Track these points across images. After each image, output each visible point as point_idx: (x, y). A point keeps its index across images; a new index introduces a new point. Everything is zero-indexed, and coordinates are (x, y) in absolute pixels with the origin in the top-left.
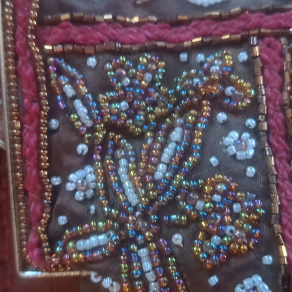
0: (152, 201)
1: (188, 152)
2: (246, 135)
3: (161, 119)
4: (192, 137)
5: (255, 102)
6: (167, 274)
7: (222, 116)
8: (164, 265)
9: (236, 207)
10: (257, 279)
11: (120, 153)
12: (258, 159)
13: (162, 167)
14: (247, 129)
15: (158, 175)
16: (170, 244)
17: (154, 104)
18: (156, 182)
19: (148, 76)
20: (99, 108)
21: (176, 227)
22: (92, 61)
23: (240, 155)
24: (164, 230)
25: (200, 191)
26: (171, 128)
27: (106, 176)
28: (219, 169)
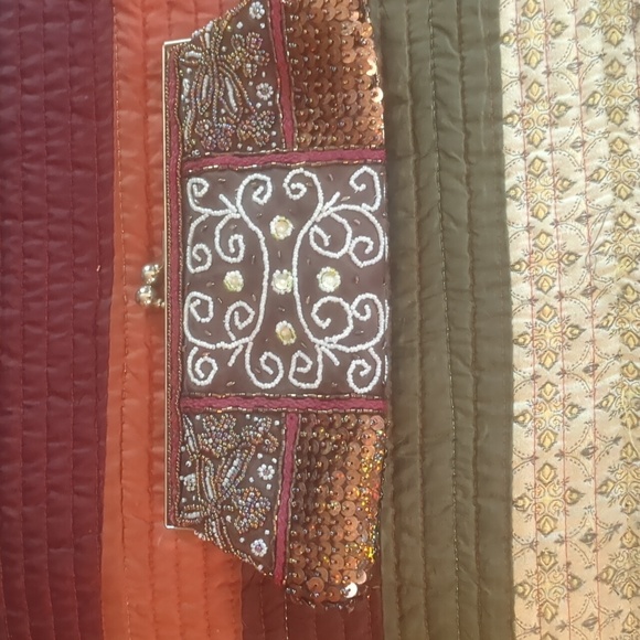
0: (219, 498)
1: (240, 473)
2: (270, 467)
3: (230, 451)
4: (243, 465)
5: (279, 448)
6: (222, 534)
7: (260, 456)
8: (222, 530)
9: (257, 504)
11: (207, 469)
12: (274, 481)
13: (226, 480)
14: (272, 464)
15: (224, 484)
16: (225, 521)
17: (228, 441)
18: (222, 488)
19: (226, 426)
20: (197, 441)
21: (229, 513)
22: (198, 417)
23: (265, 478)
24: (223, 514)
25: (242, 495)
26: (234, 458)
27: (200, 481)
28: (253, 485)
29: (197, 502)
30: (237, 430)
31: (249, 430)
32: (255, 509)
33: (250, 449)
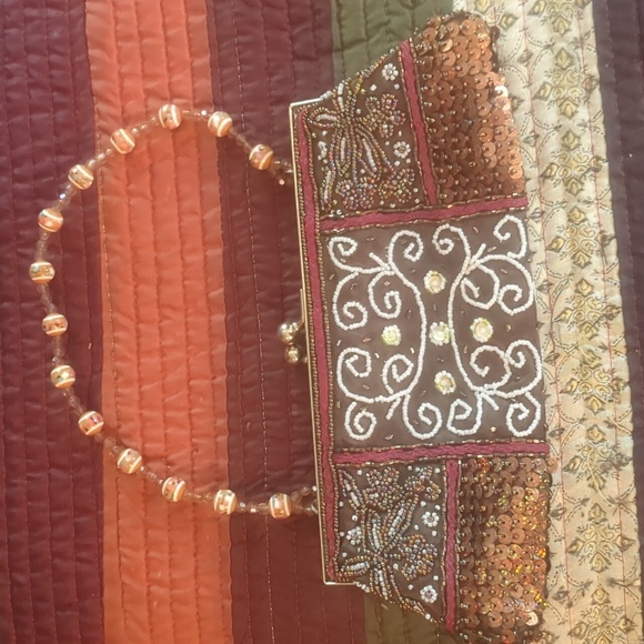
0: (386, 547)
1: (404, 522)
2: (434, 514)
3: (395, 503)
4: (407, 514)
5: (441, 495)
6: (390, 583)
7: (423, 504)
8: (389, 578)
9: (424, 551)
10: (430, 587)
11: (374, 521)
12: (438, 528)
13: (392, 529)
14: (436, 511)
15: (390, 533)
16: (392, 569)
17: (392, 495)
18: (388, 537)
19: (390, 480)
20: (363, 497)
21: (395, 560)
22: (360, 472)
23: (430, 525)
24: (390, 562)
25: (407, 542)
26: (399, 509)
27: (366, 533)
28: (419, 532)
29: (362, 553)
30: (401, 482)
31: (412, 480)
32: (422, 556)
33: (413, 498)
